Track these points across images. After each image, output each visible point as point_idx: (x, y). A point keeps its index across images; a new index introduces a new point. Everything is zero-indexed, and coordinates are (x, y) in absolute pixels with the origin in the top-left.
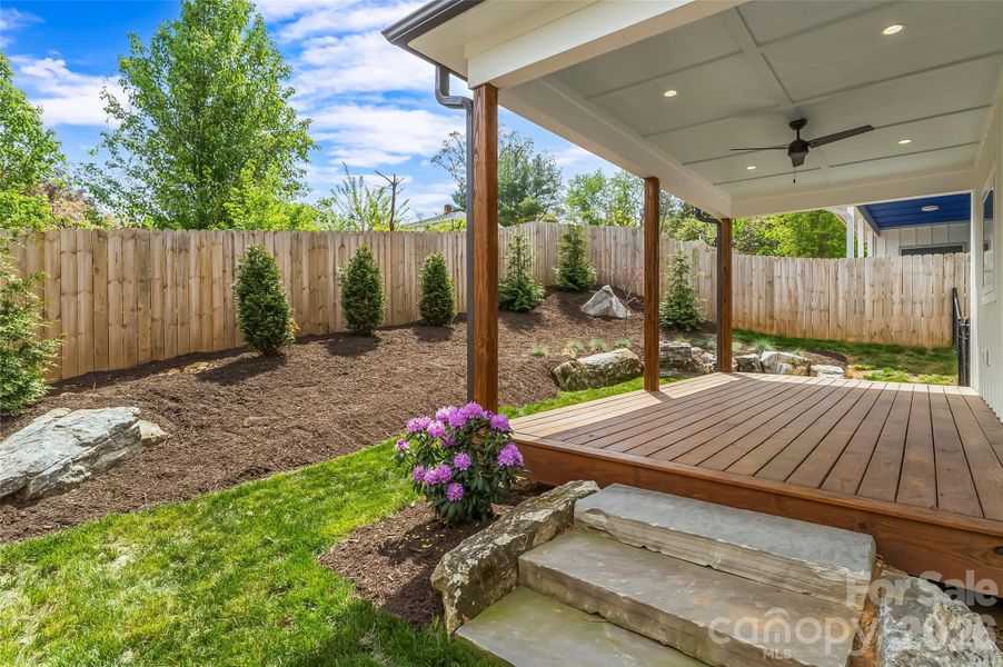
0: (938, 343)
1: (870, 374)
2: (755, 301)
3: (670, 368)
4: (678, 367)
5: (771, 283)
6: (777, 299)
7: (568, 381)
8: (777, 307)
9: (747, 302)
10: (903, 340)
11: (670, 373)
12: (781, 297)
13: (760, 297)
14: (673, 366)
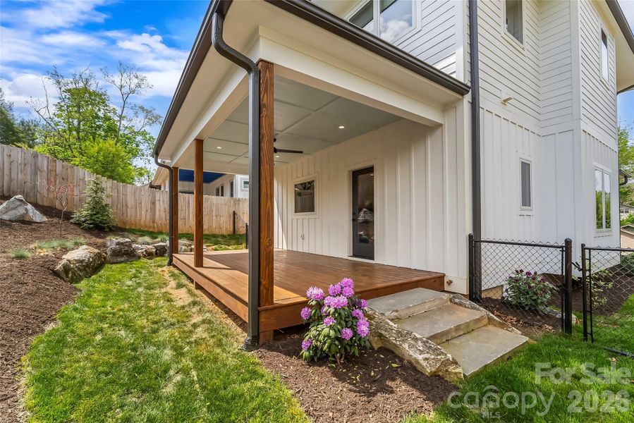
0: (229, 233)
1: (214, 247)
2: (143, 213)
3: (122, 256)
4: (126, 254)
5: (154, 203)
6: (157, 212)
7: (70, 275)
8: (157, 217)
9: (138, 214)
10: (217, 232)
11: (123, 259)
12: (159, 211)
13: (147, 211)
14: (124, 254)
